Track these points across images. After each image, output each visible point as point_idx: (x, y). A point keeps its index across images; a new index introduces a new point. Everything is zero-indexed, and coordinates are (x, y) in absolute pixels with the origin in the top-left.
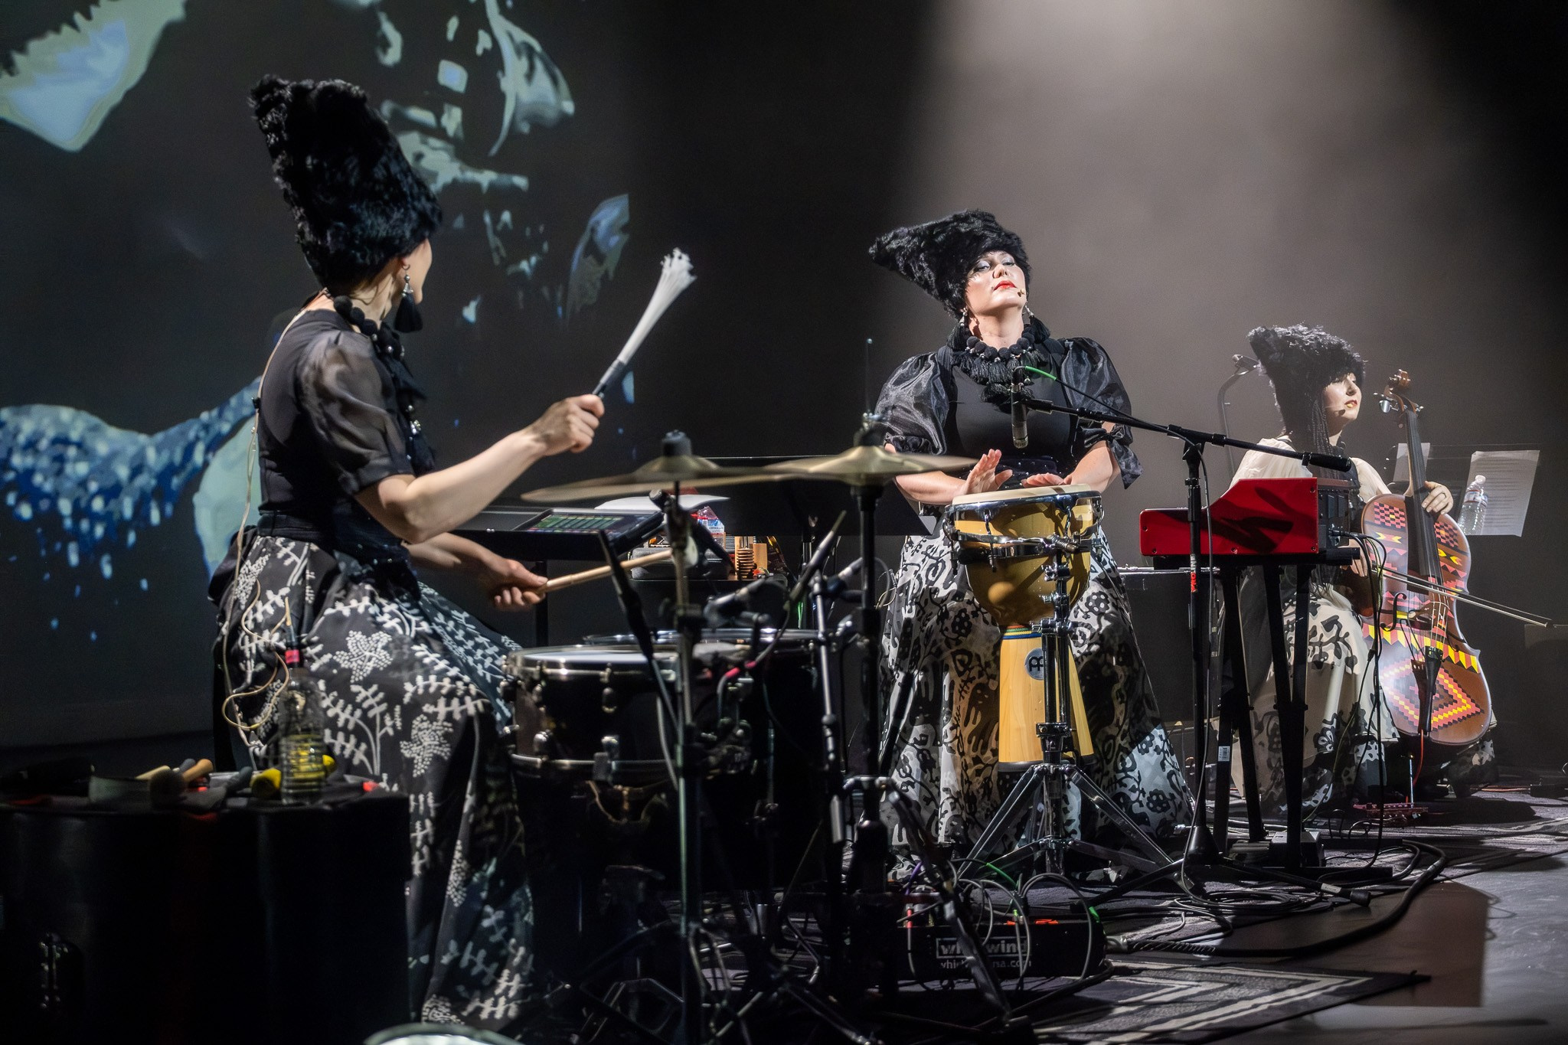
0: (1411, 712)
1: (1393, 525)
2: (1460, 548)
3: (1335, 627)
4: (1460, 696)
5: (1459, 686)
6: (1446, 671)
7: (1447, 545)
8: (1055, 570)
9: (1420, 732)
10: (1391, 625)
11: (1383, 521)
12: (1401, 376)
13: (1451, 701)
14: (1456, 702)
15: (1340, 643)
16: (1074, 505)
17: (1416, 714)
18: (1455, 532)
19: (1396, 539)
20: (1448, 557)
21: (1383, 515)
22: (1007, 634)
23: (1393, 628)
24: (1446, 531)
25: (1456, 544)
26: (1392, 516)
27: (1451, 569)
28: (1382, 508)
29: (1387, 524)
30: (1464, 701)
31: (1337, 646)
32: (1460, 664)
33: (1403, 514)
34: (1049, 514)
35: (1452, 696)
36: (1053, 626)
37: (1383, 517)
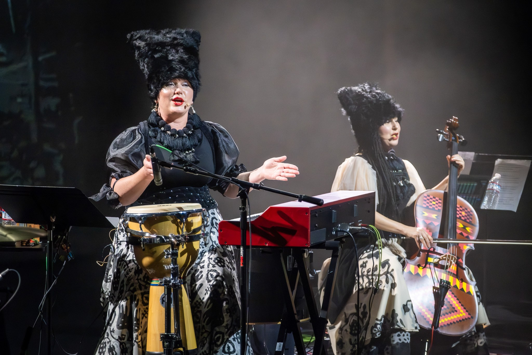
0: (429, 316)
1: (434, 208)
2: (473, 223)
3: (387, 266)
4: (459, 308)
5: (460, 302)
6: (453, 293)
7: (465, 221)
8: (170, 253)
9: (432, 327)
10: (424, 265)
11: (428, 205)
12: (454, 119)
13: (454, 310)
14: (456, 311)
15: (389, 275)
16: (188, 217)
17: (431, 317)
18: (471, 213)
19: (434, 216)
20: (464, 227)
21: (428, 201)
22: (152, 283)
23: (425, 267)
24: (466, 213)
25: (470, 220)
26: (434, 203)
27: (465, 235)
28: (429, 198)
29: (430, 207)
30: (462, 311)
31: (387, 277)
32: (462, 289)
33: (440, 201)
34: (174, 222)
35: (454, 308)
36: (169, 282)
37: (428, 203)
